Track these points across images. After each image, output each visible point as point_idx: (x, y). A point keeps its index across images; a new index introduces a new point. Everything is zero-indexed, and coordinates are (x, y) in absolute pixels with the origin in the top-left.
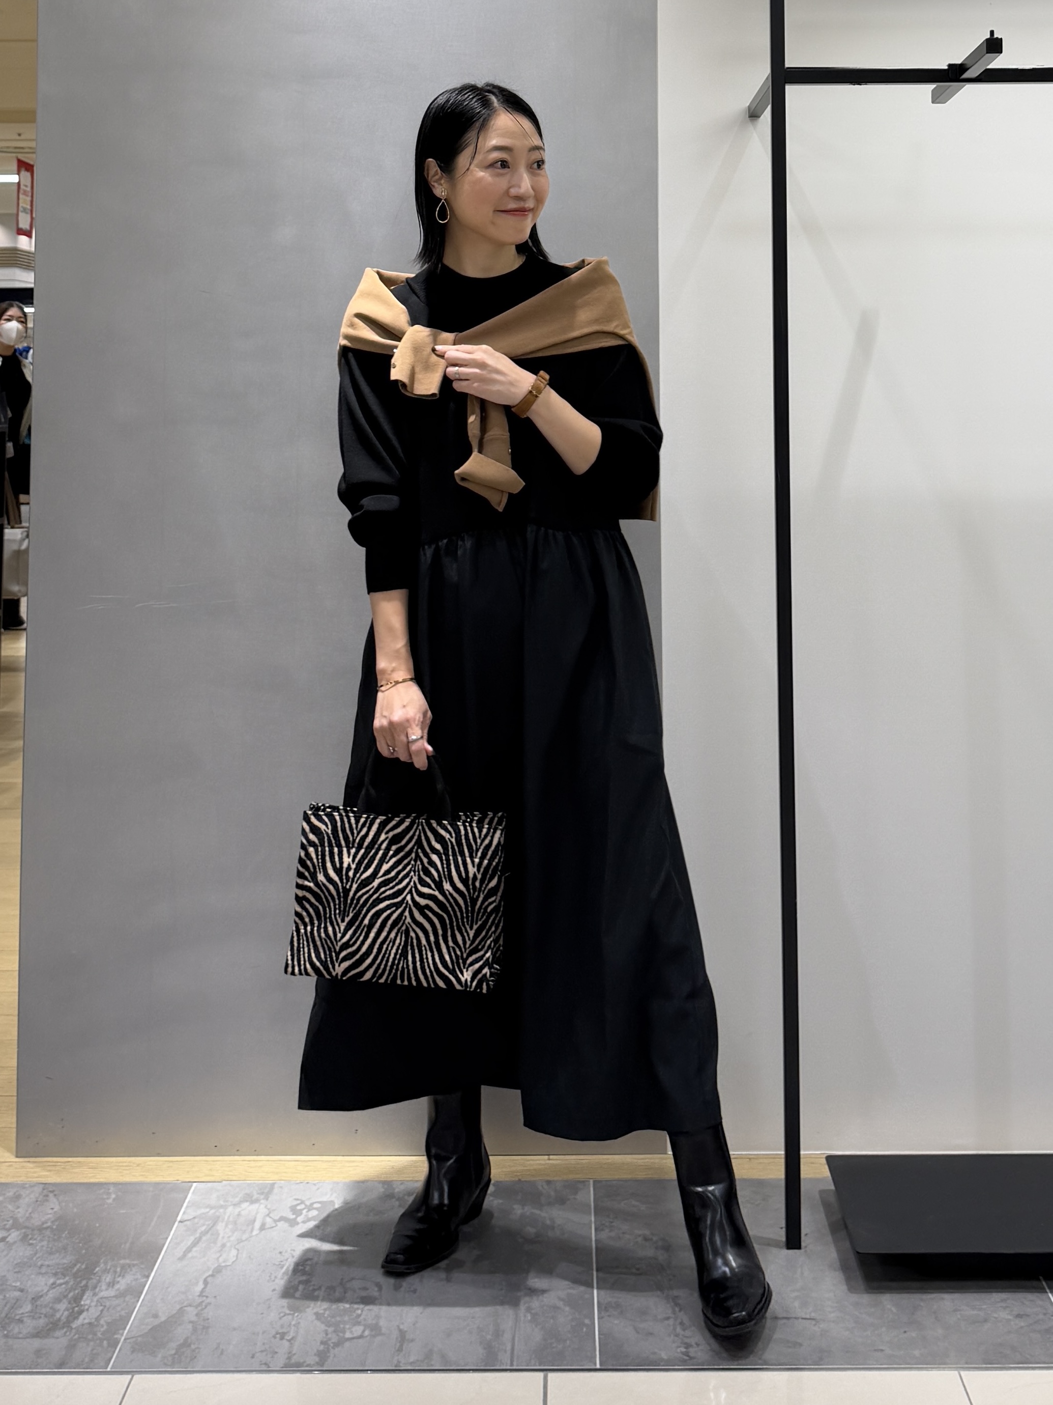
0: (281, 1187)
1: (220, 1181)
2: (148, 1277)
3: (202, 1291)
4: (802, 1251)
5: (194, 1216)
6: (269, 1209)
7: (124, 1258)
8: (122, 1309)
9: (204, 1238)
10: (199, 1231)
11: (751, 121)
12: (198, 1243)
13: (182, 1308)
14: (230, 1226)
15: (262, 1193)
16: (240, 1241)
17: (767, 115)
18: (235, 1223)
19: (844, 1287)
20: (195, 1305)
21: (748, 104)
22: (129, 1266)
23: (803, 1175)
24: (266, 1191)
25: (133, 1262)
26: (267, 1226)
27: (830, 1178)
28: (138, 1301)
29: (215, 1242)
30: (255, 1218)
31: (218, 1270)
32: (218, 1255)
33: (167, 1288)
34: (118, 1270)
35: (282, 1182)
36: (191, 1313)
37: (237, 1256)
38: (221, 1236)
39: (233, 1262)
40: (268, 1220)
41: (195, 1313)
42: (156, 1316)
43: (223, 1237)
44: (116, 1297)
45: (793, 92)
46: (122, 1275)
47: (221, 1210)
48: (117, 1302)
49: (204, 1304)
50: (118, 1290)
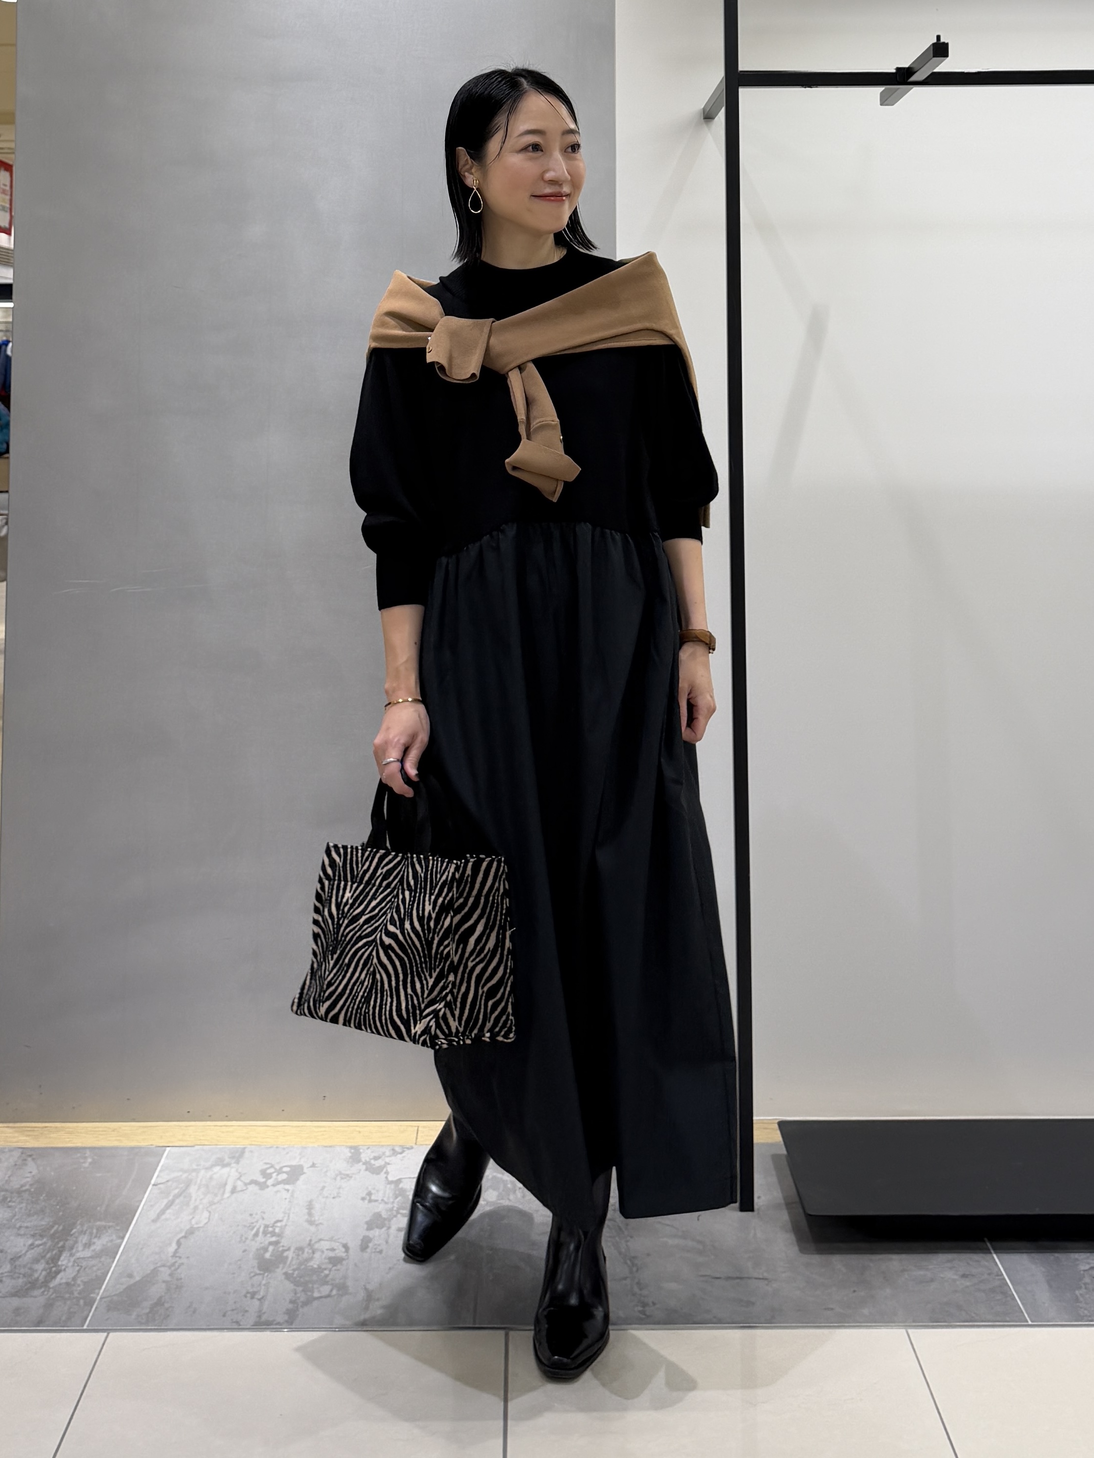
0: (251, 1152)
1: (192, 1144)
2: (123, 1238)
3: (176, 1251)
4: (755, 1213)
5: (167, 1180)
6: (240, 1173)
7: (100, 1220)
8: (98, 1269)
9: (177, 1201)
10: (172, 1195)
11: (707, 123)
12: (171, 1205)
13: (155, 1269)
14: (203, 1189)
15: (233, 1157)
16: (212, 1203)
17: (721, 117)
18: (207, 1186)
19: (796, 1248)
20: (168, 1264)
21: (703, 107)
22: (105, 1227)
23: (756, 1139)
24: (237, 1155)
25: (108, 1224)
26: (239, 1189)
27: (782, 1143)
28: (113, 1262)
29: (188, 1204)
30: (227, 1180)
31: (191, 1232)
32: (191, 1217)
33: (142, 1249)
34: (95, 1231)
35: (253, 1146)
36: (164, 1274)
37: (209, 1219)
38: (193, 1199)
39: (207, 1223)
40: (239, 1183)
41: (169, 1272)
42: (130, 1276)
43: (196, 1200)
44: (91, 1257)
45: (746, 94)
46: (98, 1235)
47: (194, 1174)
48: (94, 1262)
49: (177, 1265)
50: (94, 1251)
